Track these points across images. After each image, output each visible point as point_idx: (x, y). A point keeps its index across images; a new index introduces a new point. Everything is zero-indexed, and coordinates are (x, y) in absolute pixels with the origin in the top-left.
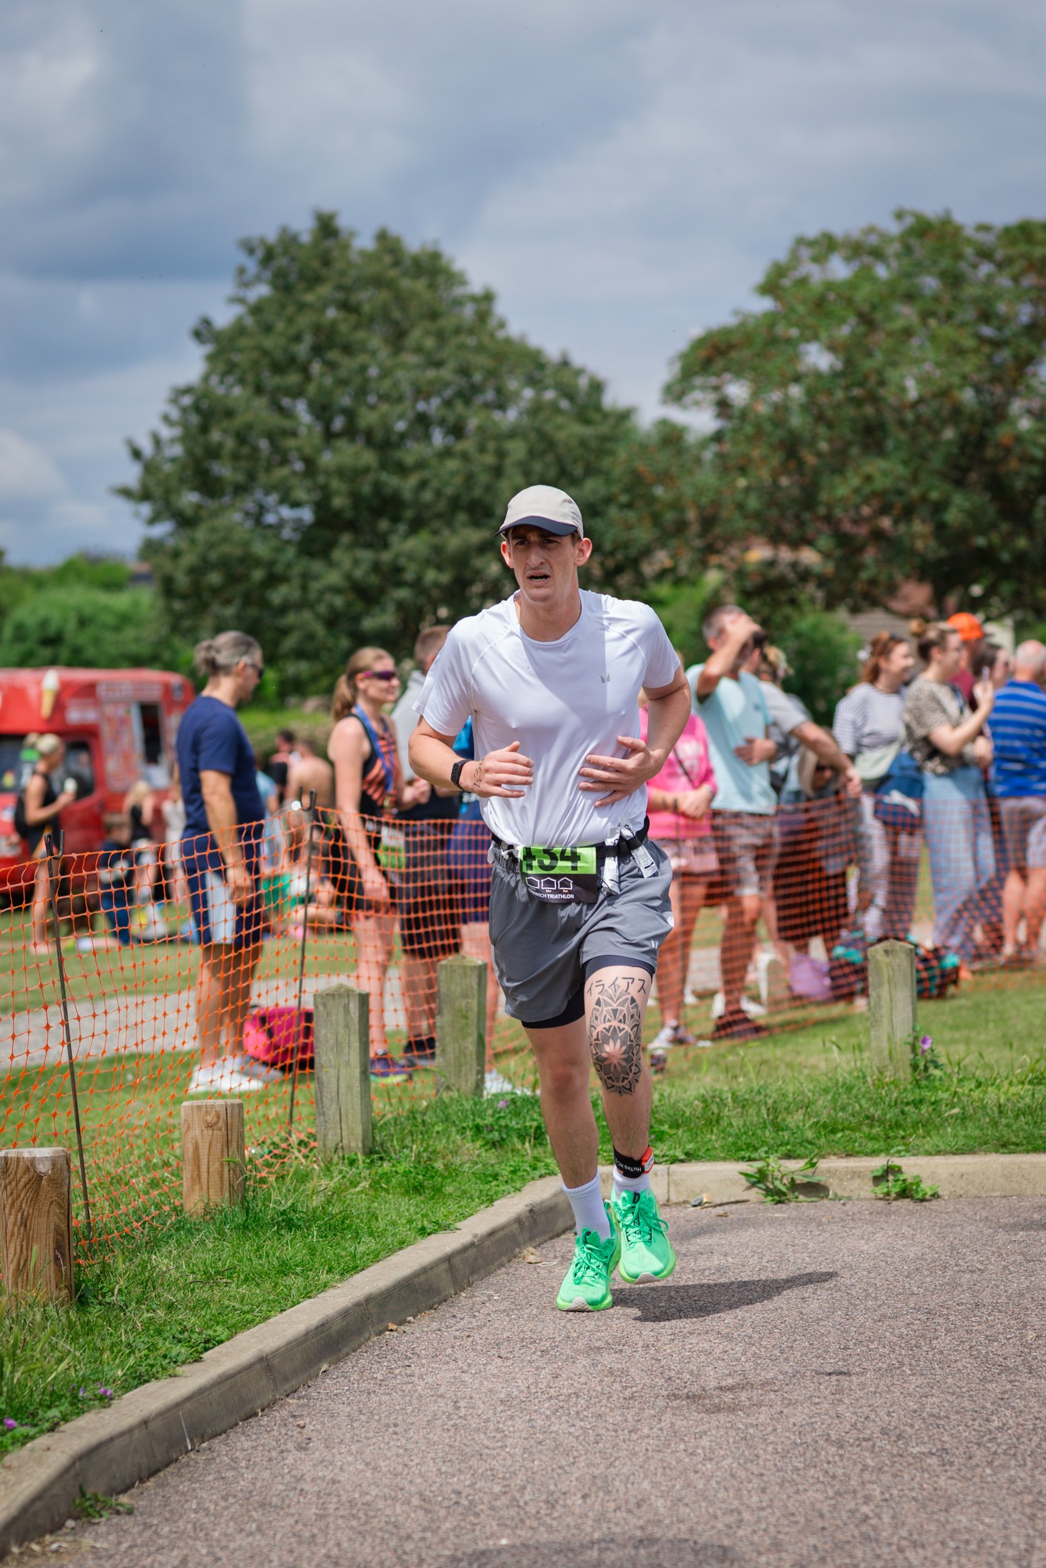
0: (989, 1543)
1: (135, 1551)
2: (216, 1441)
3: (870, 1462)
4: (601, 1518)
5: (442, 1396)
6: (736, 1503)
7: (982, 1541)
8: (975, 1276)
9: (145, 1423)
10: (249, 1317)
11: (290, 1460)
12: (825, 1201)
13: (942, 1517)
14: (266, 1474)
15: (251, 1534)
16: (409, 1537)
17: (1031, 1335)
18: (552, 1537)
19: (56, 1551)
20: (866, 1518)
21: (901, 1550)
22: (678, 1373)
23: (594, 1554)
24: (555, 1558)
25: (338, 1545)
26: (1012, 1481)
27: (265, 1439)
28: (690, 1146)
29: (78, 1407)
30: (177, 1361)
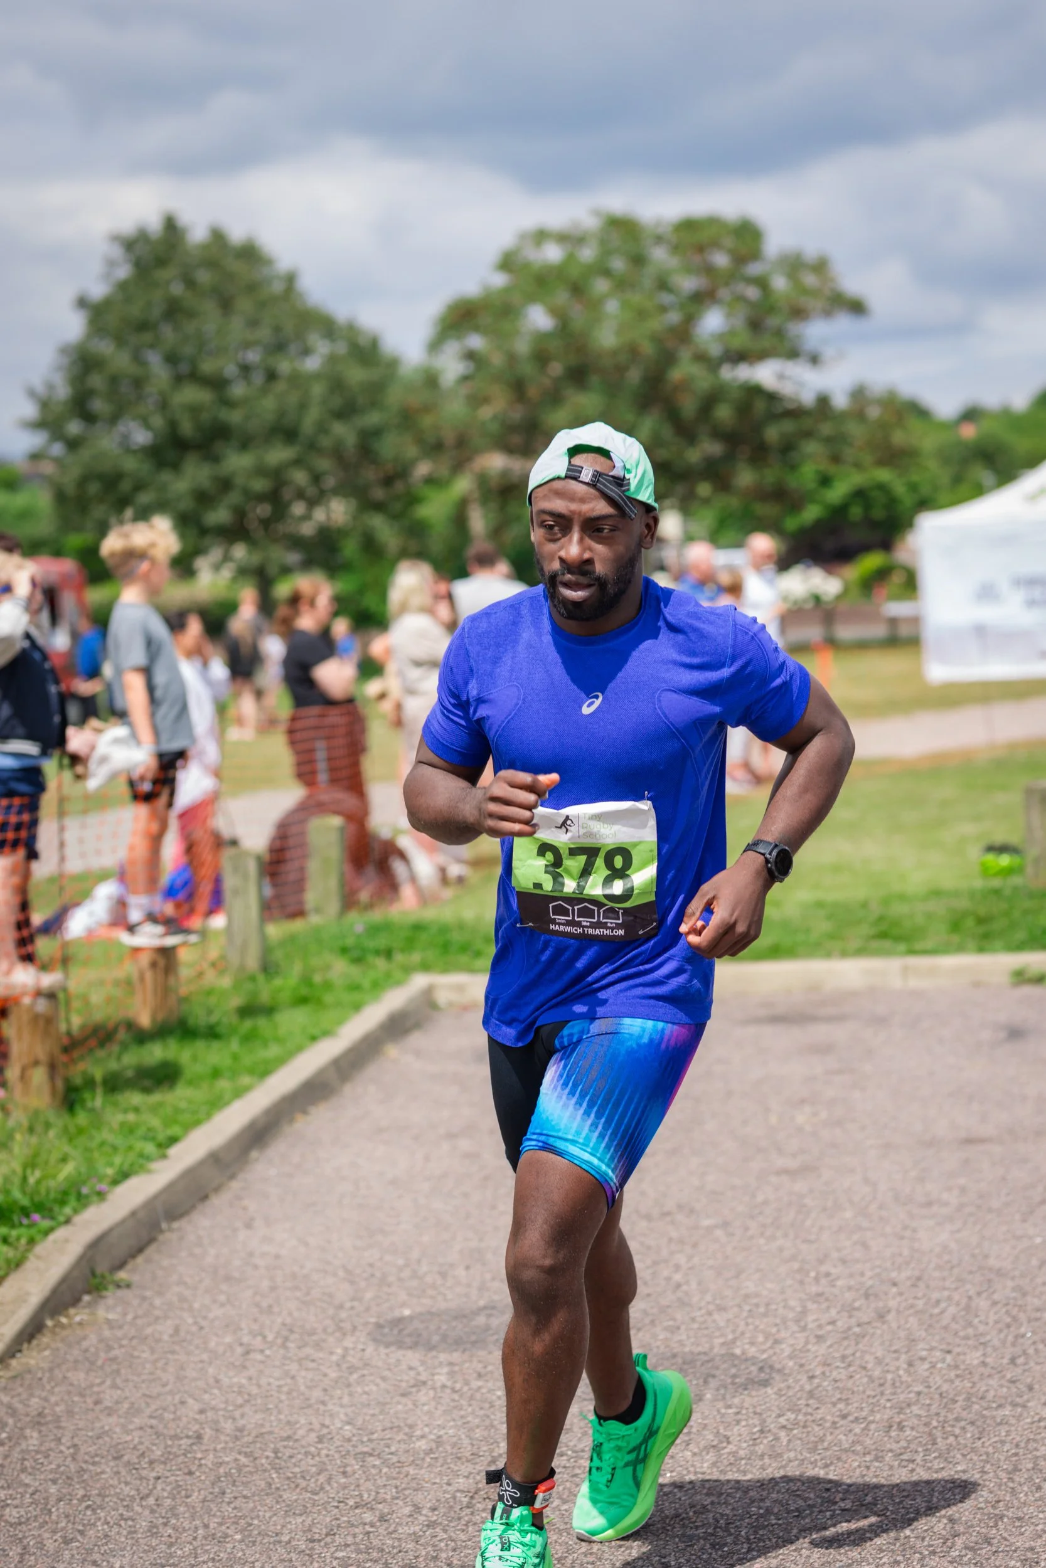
0: (773, 1307)
1: (139, 1322)
2: (183, 1220)
3: (674, 1234)
4: (482, 1288)
7: (767, 1305)
9: (133, 1214)
10: (197, 1116)
11: (241, 1238)
13: (735, 1283)
14: (225, 1250)
15: (222, 1305)
16: (341, 1307)
17: (773, 1119)
19: (80, 1324)
20: (678, 1286)
21: (710, 1314)
23: (481, 1320)
24: (454, 1324)
25: (290, 1314)
26: (781, 1249)
27: (219, 1217)
29: (83, 1201)
30: (149, 1158)
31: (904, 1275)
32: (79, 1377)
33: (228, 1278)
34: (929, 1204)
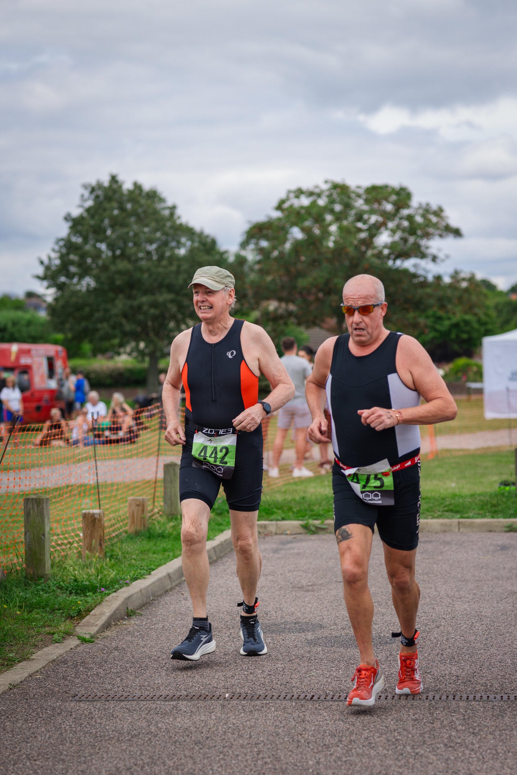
1: (148, 625)
2: (159, 598)
4: (282, 617)
5: (222, 587)
6: (321, 614)
8: (379, 556)
9: (141, 590)
10: (160, 563)
11: (183, 603)
12: (328, 535)
13: (382, 618)
14: (177, 606)
18: (270, 621)
19: (125, 625)
22: (294, 581)
23: (283, 625)
27: (173, 597)
28: (283, 516)
29: (121, 585)
30: (144, 574)
31: (448, 616)
32: (129, 638)
33: (180, 614)
34: (461, 598)
